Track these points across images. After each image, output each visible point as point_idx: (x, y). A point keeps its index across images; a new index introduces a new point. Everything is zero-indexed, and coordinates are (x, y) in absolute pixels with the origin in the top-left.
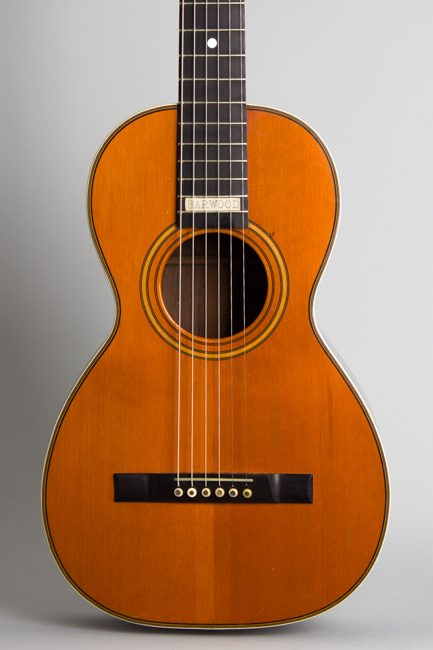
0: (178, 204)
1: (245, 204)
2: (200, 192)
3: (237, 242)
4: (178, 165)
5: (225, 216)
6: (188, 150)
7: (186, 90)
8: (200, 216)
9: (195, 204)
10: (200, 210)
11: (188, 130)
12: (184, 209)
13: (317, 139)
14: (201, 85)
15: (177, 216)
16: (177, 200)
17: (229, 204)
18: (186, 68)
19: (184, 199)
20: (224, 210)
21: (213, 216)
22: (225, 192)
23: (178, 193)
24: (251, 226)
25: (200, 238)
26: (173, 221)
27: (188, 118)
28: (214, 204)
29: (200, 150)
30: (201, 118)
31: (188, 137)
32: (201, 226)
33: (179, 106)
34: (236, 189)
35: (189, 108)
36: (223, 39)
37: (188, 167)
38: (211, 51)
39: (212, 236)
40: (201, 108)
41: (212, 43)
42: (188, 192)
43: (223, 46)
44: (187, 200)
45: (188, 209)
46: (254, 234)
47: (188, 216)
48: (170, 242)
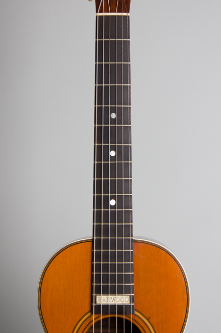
0: (92, 299)
1: (132, 299)
2: (106, 292)
3: (128, 322)
4: (92, 275)
5: (121, 307)
6: (98, 266)
7: (97, 230)
8: (105, 307)
9: (103, 300)
10: (105, 303)
11: (98, 254)
12: (96, 303)
13: (175, 260)
14: (106, 227)
15: (92, 307)
16: (92, 297)
17: (122, 300)
18: (97, 217)
19: (96, 296)
20: (120, 303)
21: (113, 306)
22: (121, 292)
23: (92, 292)
24: (136, 313)
25: (105, 320)
26: (89, 309)
27: (99, 247)
28: (114, 300)
29: (106, 266)
30: (106, 247)
31: (98, 259)
32: (105, 313)
33: (93, 240)
34: (127, 290)
35: (99, 241)
36: (119, 200)
37: (98, 276)
38: (112, 207)
39: (113, 319)
40: (106, 241)
41: (113, 202)
42: (98, 292)
43: (119, 205)
44: (98, 297)
45: (98, 303)
46: (138, 318)
47: (98, 307)
48: (87, 322)
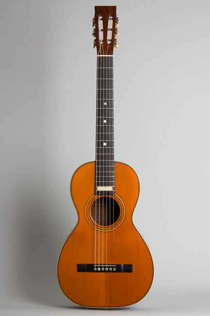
0: (95, 188)
1: (114, 188)
2: (102, 185)
3: (112, 199)
4: (95, 178)
5: (108, 192)
6: (98, 173)
7: (98, 157)
8: (101, 192)
9: (100, 189)
10: (101, 190)
11: (98, 168)
12: (97, 190)
13: (134, 171)
14: (102, 156)
15: (95, 192)
16: (95, 187)
17: (109, 189)
18: (98, 151)
19: (97, 187)
20: (108, 190)
21: (105, 192)
22: (108, 185)
23: (95, 185)
24: (116, 195)
25: (101, 198)
26: (94, 193)
27: (98, 165)
28: (105, 189)
29: (102, 174)
30: (102, 165)
31: (98, 170)
32: (101, 195)
33: (96, 161)
34: (112, 184)
35: (98, 162)
36: (108, 143)
37: (98, 178)
38: (105, 146)
39: (105, 198)
40: (102, 162)
41: (105, 144)
42: (98, 185)
43: (108, 145)
44: (98, 187)
45: (98, 190)
46: (117, 197)
47: (98, 192)
48: (93, 199)
